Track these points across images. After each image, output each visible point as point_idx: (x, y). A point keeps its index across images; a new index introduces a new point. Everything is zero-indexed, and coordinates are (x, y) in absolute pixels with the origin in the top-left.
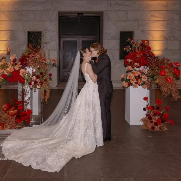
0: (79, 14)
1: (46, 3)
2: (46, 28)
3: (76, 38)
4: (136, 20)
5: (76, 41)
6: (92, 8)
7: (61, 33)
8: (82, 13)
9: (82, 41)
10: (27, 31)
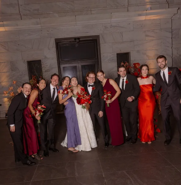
0: (75, 39)
1: (42, 31)
2: (45, 56)
3: (75, 63)
4: (131, 41)
5: (76, 66)
6: (88, 32)
7: (60, 60)
8: (79, 38)
9: (82, 66)
10: (27, 61)
